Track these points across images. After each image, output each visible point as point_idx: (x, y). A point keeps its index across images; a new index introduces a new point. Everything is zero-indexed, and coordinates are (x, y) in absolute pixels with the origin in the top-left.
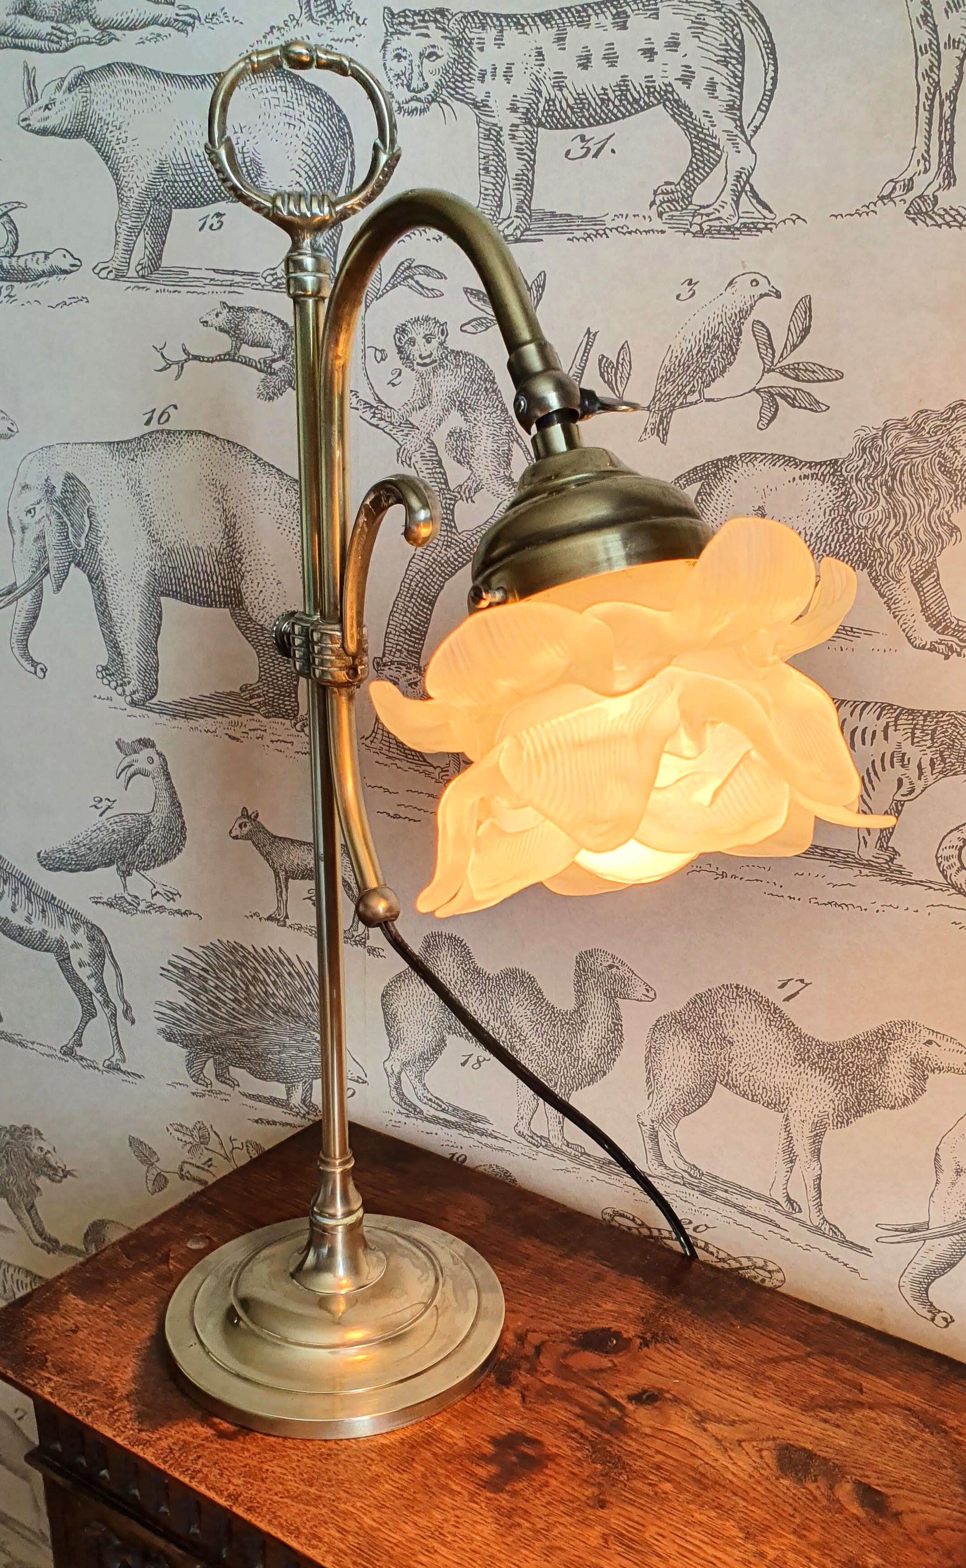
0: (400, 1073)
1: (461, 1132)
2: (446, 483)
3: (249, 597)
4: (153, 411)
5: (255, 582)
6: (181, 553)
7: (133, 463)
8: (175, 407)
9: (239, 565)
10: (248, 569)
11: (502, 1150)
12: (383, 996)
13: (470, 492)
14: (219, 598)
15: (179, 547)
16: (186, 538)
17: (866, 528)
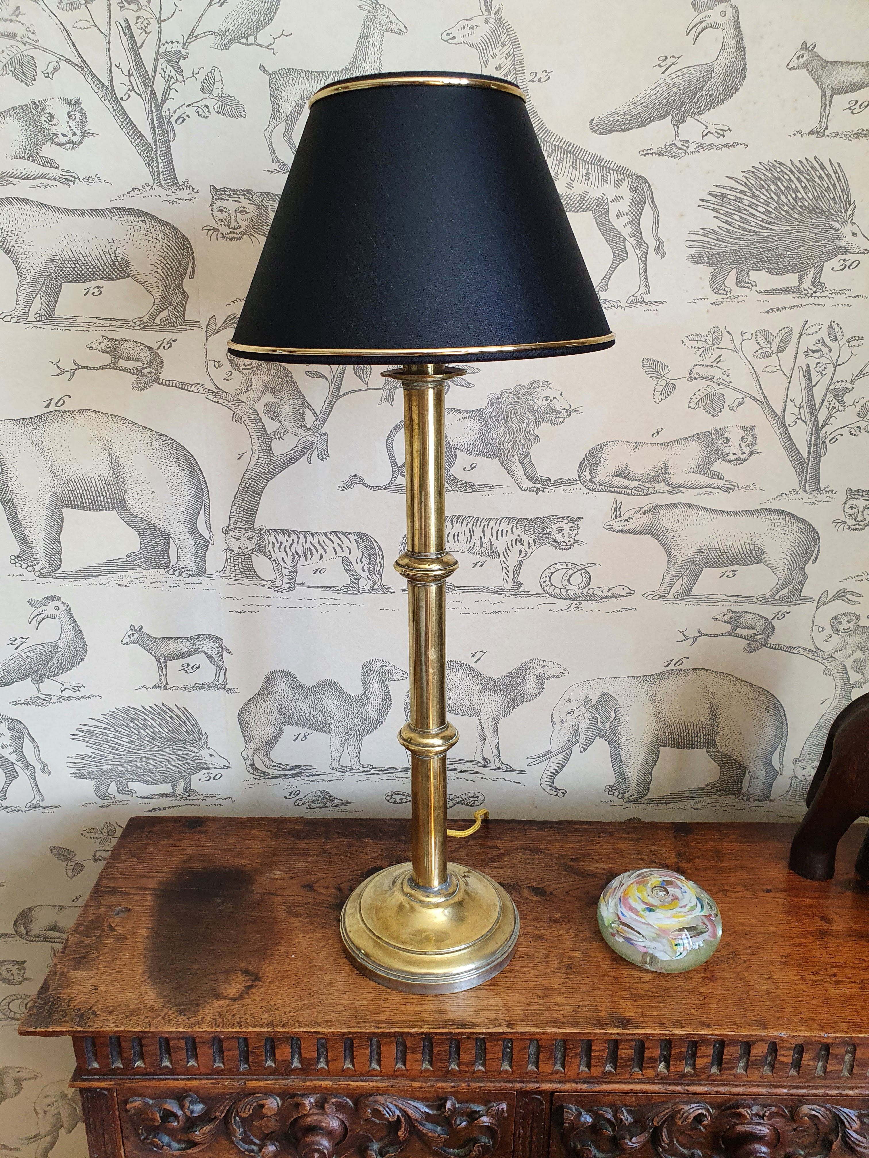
0: (253, 756)
1: (296, 778)
2: (265, 430)
3: (131, 501)
4: (52, 399)
5: (135, 494)
6: (77, 481)
7: (36, 431)
8: (69, 396)
9: (123, 485)
10: (130, 486)
11: (323, 781)
12: (239, 715)
13: (280, 435)
14: (109, 505)
15: (75, 478)
16: (81, 472)
17: (496, 439)
